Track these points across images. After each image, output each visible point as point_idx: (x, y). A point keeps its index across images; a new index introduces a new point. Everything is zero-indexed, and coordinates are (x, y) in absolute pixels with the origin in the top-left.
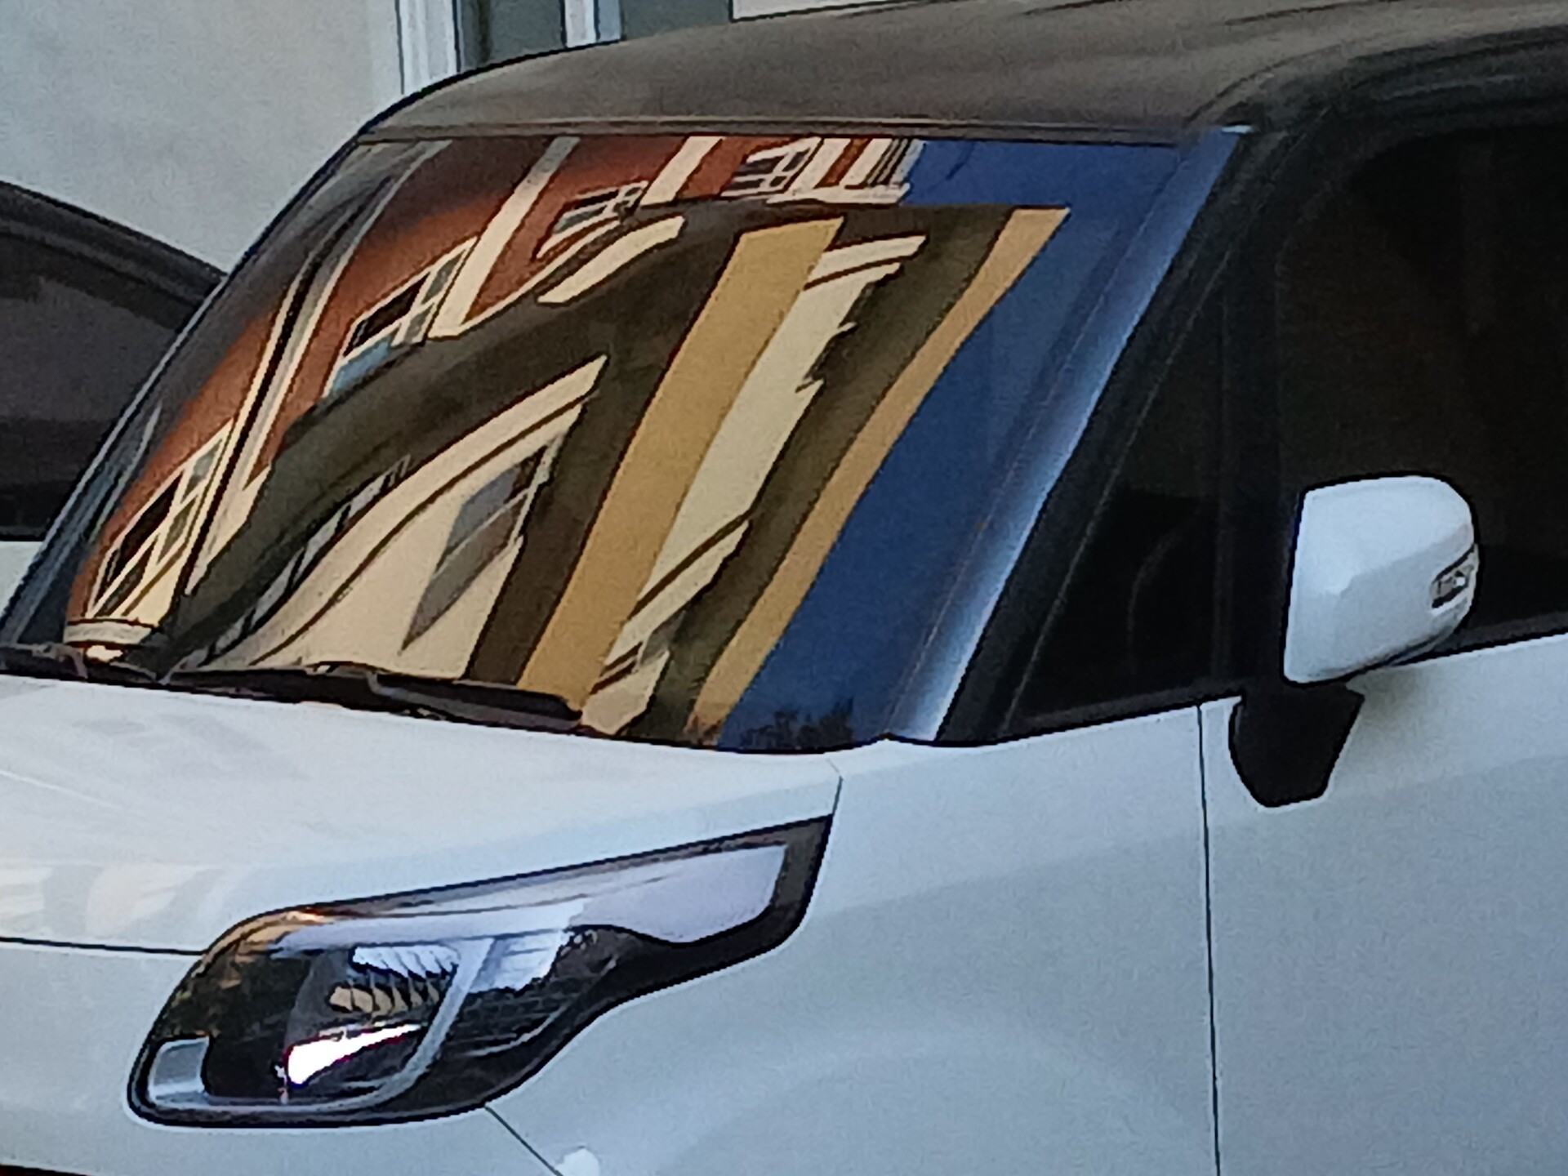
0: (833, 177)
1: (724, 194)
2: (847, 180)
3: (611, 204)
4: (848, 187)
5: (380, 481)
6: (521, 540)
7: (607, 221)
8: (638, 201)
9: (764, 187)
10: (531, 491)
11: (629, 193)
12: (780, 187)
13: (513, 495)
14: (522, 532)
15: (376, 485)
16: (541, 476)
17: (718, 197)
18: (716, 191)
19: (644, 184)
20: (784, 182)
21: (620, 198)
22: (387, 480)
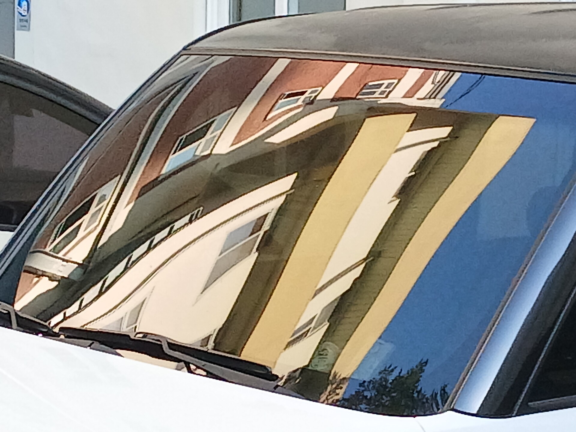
0: (410, 94)
1: (359, 97)
2: (418, 95)
3: (303, 97)
4: (418, 99)
5: (188, 217)
6: (257, 254)
7: (299, 107)
8: (316, 96)
9: (376, 95)
10: (262, 233)
11: (312, 93)
12: (384, 96)
13: (252, 234)
14: (257, 250)
15: (186, 219)
16: (266, 227)
17: (355, 99)
18: (354, 96)
19: (320, 89)
20: (386, 93)
21: (306, 95)
22: (192, 216)
